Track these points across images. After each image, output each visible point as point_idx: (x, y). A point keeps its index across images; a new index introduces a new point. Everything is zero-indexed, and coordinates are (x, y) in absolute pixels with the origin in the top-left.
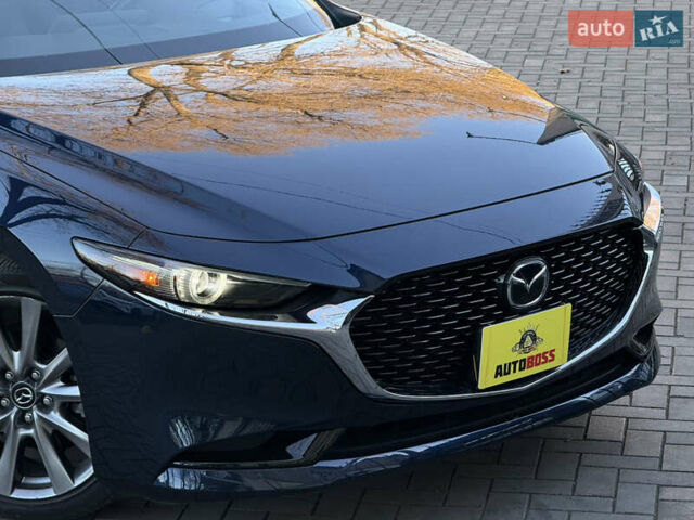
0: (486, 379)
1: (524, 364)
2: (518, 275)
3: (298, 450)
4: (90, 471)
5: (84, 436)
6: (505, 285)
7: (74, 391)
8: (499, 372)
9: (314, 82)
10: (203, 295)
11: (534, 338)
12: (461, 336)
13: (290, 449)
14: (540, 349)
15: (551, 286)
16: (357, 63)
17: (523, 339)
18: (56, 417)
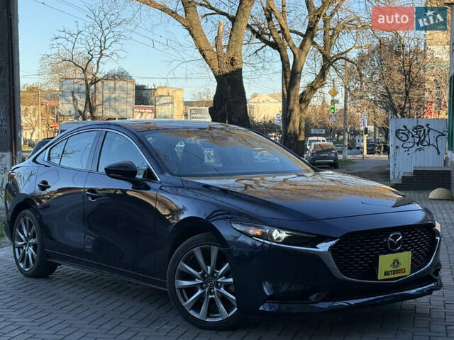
0: (381, 276)
1: (395, 272)
2: (391, 237)
3: (313, 298)
4: (236, 309)
5: (234, 298)
6: (387, 242)
7: (231, 280)
8: (386, 274)
9: (299, 187)
10: (279, 239)
11: (398, 263)
12: (371, 259)
13: (310, 298)
14: (400, 267)
15: (403, 244)
16: (314, 183)
17: (394, 263)
18: (222, 290)
